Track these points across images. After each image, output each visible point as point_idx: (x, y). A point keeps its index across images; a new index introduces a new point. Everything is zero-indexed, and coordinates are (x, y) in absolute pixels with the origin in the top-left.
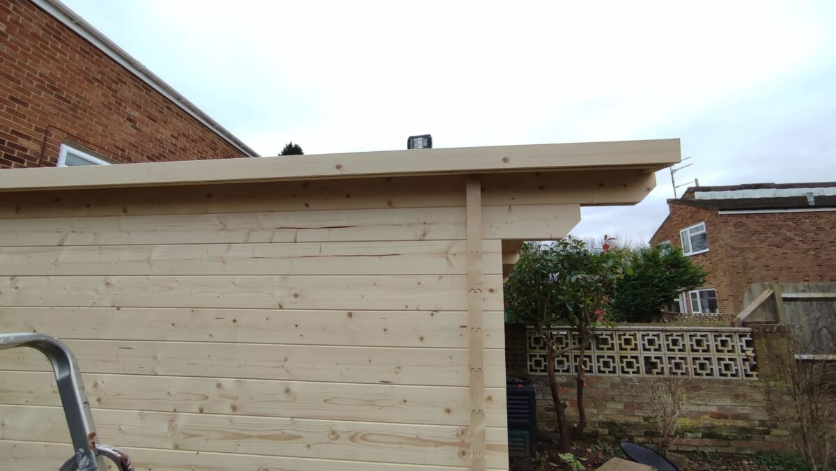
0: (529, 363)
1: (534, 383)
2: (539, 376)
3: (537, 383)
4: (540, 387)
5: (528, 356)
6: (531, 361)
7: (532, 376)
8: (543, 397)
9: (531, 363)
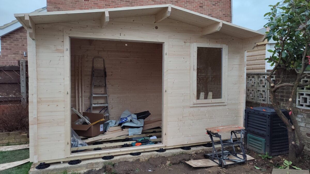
0: (297, 99)
1: (300, 114)
2: (303, 110)
3: (302, 115)
4: (304, 117)
5: (297, 94)
6: (299, 98)
7: (299, 108)
8: (305, 125)
9: (299, 100)
